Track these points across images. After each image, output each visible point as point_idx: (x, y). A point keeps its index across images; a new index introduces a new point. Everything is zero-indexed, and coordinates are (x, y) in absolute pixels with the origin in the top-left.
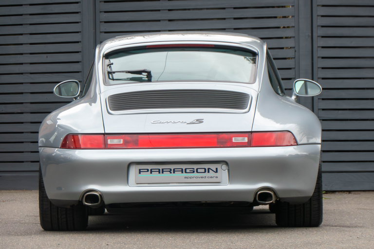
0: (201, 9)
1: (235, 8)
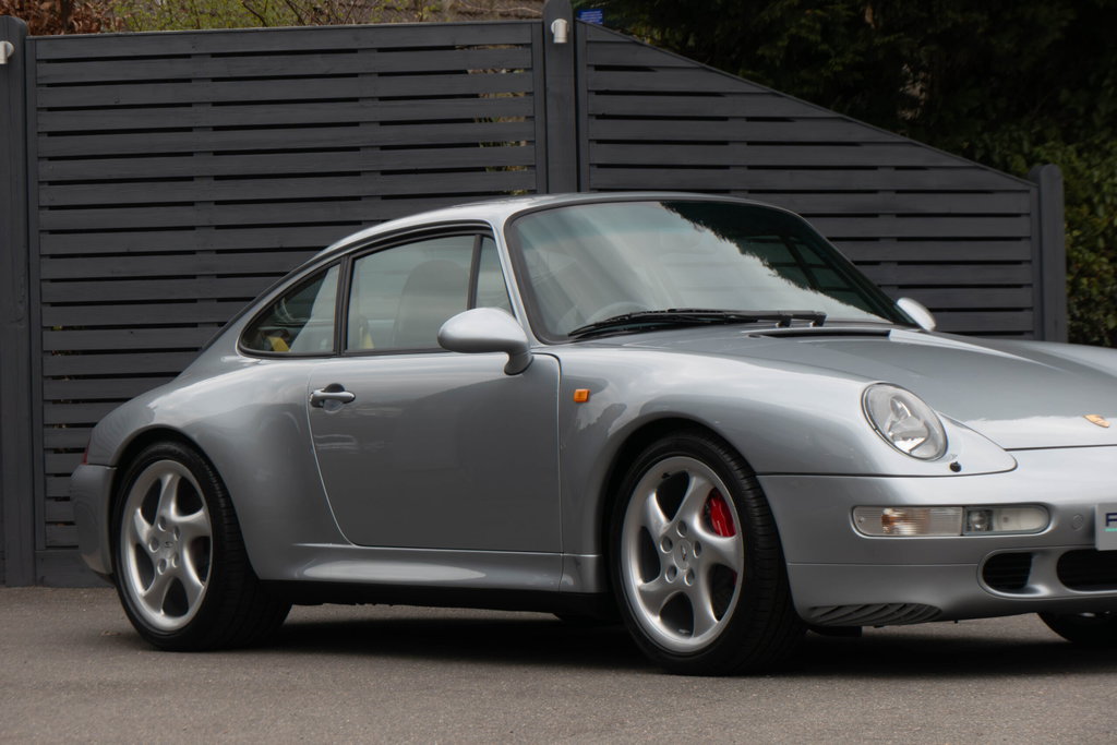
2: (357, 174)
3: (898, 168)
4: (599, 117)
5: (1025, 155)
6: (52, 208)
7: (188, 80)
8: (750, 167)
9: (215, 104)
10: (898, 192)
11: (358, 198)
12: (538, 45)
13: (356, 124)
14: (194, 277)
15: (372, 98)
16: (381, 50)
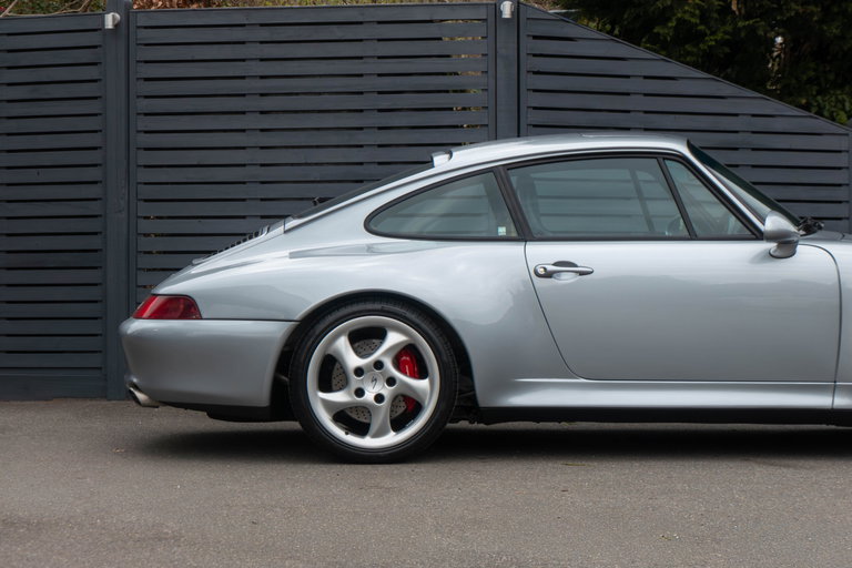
0: (320, 94)
1: (379, 93)
2: (361, 111)
3: (754, 115)
4: (535, 73)
5: (846, 112)
6: (146, 132)
7: (243, 43)
8: (646, 112)
9: (262, 60)
10: (754, 132)
11: (361, 129)
12: (491, 20)
13: (361, 75)
14: (244, 183)
15: (373, 57)
16: (379, 23)
